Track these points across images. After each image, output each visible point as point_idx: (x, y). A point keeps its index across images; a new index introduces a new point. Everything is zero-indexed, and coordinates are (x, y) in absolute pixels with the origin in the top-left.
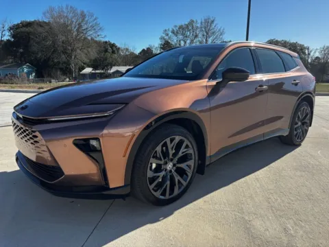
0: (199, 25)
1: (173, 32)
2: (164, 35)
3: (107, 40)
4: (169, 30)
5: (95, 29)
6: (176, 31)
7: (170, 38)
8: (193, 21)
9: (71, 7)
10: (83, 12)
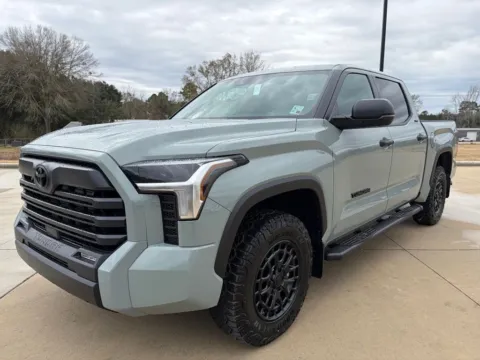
0: (238, 62)
1: (201, 70)
2: (188, 75)
3: (101, 80)
4: (195, 67)
5: (84, 64)
6: (205, 69)
7: (196, 79)
8: (230, 56)
9: (45, 29)
10: (64, 37)
